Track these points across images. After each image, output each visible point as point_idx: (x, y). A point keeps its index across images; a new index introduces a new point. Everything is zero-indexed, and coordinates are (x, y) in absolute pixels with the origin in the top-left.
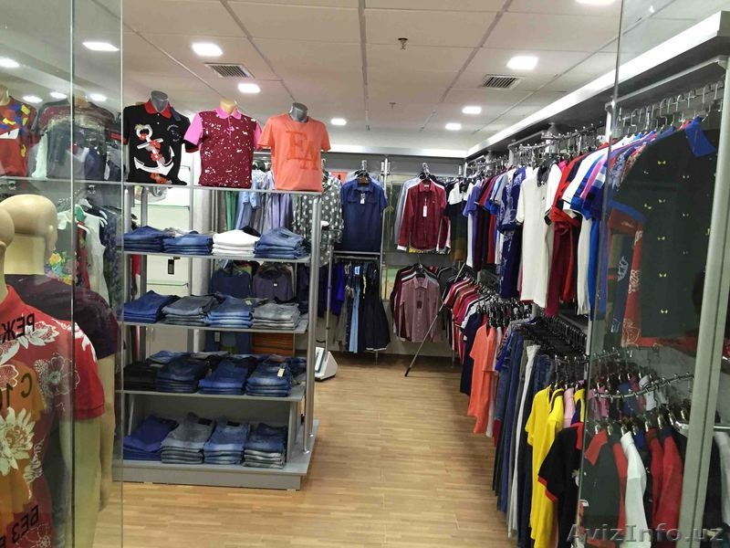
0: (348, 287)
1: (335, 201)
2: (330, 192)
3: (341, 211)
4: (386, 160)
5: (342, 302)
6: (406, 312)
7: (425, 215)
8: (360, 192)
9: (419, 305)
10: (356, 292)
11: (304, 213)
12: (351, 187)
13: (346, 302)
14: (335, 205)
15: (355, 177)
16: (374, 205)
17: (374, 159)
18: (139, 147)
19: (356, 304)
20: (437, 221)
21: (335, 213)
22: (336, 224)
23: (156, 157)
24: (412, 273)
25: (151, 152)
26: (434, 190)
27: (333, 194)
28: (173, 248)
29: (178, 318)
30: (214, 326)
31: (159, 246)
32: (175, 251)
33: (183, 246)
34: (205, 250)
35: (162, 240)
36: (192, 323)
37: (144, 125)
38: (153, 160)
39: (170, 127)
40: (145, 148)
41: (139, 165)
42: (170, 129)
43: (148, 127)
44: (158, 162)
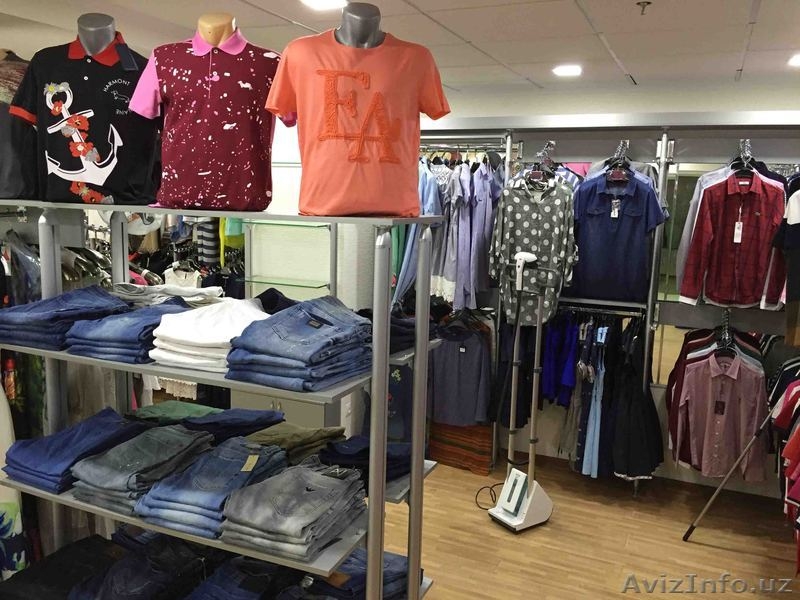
0: (581, 365)
1: (561, 215)
2: (553, 199)
3: (571, 231)
4: (665, 137)
5: (573, 388)
6: (691, 418)
7: (737, 239)
8: (611, 197)
9: (719, 408)
10: (596, 372)
11: (507, 236)
12: (594, 187)
13: (579, 387)
14: (562, 221)
15: (604, 171)
16: (636, 220)
17: (642, 136)
18: (51, 130)
19: (598, 392)
20: (764, 254)
21: (560, 236)
22: (562, 254)
23: (80, 148)
24: (707, 344)
25: (71, 139)
26: (759, 191)
27: (558, 202)
28: (82, 344)
29: (94, 491)
30: (152, 521)
31: (58, 337)
32: (84, 350)
33: (98, 340)
34: (136, 352)
35: (73, 323)
36: (116, 506)
37: (59, 83)
38: (75, 155)
39: (110, 84)
40: (60, 131)
41: (53, 168)
42: (111, 88)
43: (64, 87)
44: (82, 158)
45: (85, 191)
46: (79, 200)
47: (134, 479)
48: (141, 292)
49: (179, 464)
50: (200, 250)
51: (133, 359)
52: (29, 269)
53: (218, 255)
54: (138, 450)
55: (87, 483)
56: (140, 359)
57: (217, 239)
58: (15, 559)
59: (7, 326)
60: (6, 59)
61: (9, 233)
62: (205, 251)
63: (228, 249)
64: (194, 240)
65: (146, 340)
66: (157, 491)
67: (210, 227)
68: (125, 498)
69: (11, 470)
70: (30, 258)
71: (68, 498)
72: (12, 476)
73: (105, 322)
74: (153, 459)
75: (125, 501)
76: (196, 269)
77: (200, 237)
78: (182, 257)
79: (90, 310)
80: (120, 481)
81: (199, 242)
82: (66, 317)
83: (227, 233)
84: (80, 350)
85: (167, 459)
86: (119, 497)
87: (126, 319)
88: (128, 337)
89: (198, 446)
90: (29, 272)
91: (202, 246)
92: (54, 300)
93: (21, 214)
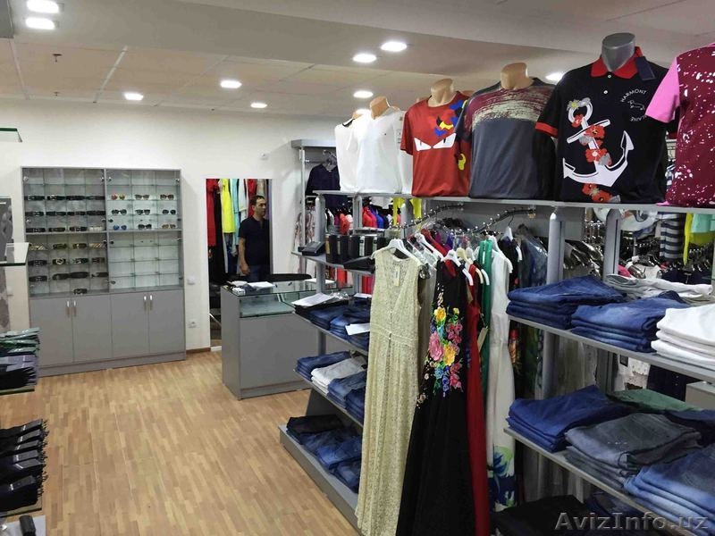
18: (570, 141)
23: (595, 154)
25: (587, 146)
28: (585, 326)
29: (585, 459)
30: (642, 502)
31: (565, 317)
32: (587, 332)
33: (601, 325)
34: (638, 340)
35: (576, 307)
36: (605, 478)
37: (581, 100)
38: (589, 160)
39: (627, 94)
40: (578, 140)
41: (568, 172)
42: (628, 99)
43: (586, 102)
44: (596, 163)
45: (595, 192)
46: (589, 199)
47: (624, 458)
48: (633, 284)
49: (666, 455)
50: (662, 246)
51: (634, 347)
52: (537, 257)
53: (681, 251)
54: (624, 430)
55: (580, 450)
56: (641, 348)
57: (681, 236)
58: (507, 497)
59: (521, 303)
60: (533, 84)
61: (521, 227)
62: (667, 247)
63: (692, 246)
64: (656, 236)
65: (650, 331)
66: (647, 475)
67: (675, 224)
68: (615, 473)
69: (513, 422)
70: (538, 248)
71: (559, 458)
72: (512, 427)
73: (605, 310)
74: (640, 444)
75: (615, 476)
76: (656, 264)
77: (663, 234)
78: (642, 252)
79: (590, 297)
80: (610, 456)
81: (662, 238)
82: (572, 301)
83: (694, 230)
84: (584, 332)
85: (654, 446)
86: (610, 471)
87: (626, 308)
88: (632, 326)
89: (685, 441)
90: (536, 260)
91: (664, 242)
92: (558, 285)
93: (531, 212)
